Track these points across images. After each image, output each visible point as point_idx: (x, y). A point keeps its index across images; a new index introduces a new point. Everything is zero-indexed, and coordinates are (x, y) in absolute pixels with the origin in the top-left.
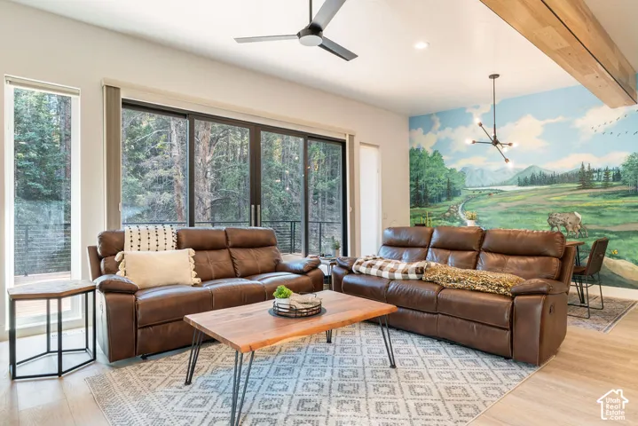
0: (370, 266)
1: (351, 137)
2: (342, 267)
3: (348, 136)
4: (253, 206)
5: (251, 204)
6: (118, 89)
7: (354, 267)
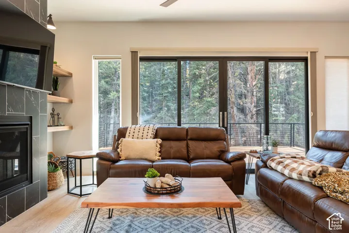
0: (279, 163)
1: (313, 54)
2: (262, 161)
3: (309, 54)
4: (221, 113)
5: (220, 111)
6: (137, 52)
7: (269, 163)
